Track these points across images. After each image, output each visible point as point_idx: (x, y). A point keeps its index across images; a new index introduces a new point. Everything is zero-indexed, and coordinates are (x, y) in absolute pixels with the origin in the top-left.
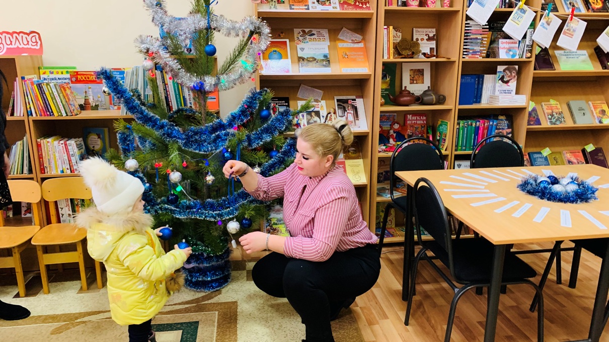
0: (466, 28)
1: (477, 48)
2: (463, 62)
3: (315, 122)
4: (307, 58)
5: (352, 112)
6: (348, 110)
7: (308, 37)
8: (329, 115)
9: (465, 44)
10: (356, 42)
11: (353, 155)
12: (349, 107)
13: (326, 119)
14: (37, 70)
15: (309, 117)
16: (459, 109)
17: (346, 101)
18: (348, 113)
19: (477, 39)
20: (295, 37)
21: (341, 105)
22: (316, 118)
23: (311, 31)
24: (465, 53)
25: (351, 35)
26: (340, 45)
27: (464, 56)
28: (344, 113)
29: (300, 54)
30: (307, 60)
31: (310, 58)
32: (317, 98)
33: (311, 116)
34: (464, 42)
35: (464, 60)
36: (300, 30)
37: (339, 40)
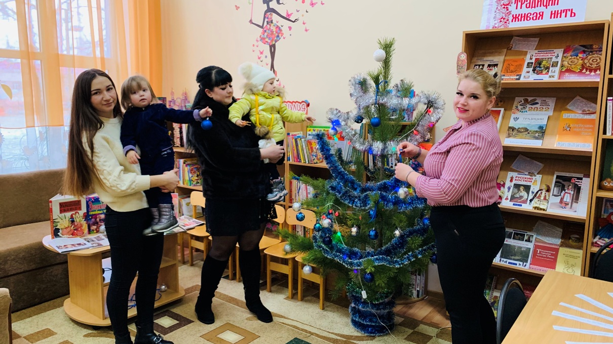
3: (521, 197)
4: (519, 128)
5: (572, 193)
6: (568, 189)
7: (528, 106)
8: (540, 192)
10: (588, 112)
11: (574, 244)
12: (570, 187)
13: (535, 196)
14: (305, 128)
15: (516, 190)
17: (568, 179)
18: (566, 193)
20: (514, 106)
21: (561, 183)
22: (524, 194)
23: (535, 100)
25: (586, 104)
26: (565, 115)
28: (561, 192)
29: (512, 123)
30: (518, 130)
31: (522, 128)
32: (533, 171)
33: (519, 190)
36: (522, 99)
37: (567, 110)
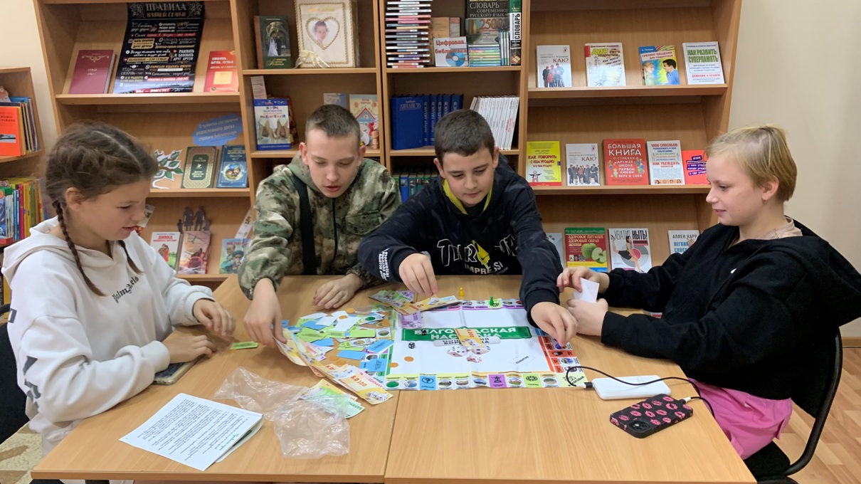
0: (387, 14)
1: (413, 49)
2: (389, 75)
9: (388, 42)
16: (391, 157)
19: (408, 32)
24: (390, 59)
27: (389, 64)
34: (387, 39)
35: (389, 70)
